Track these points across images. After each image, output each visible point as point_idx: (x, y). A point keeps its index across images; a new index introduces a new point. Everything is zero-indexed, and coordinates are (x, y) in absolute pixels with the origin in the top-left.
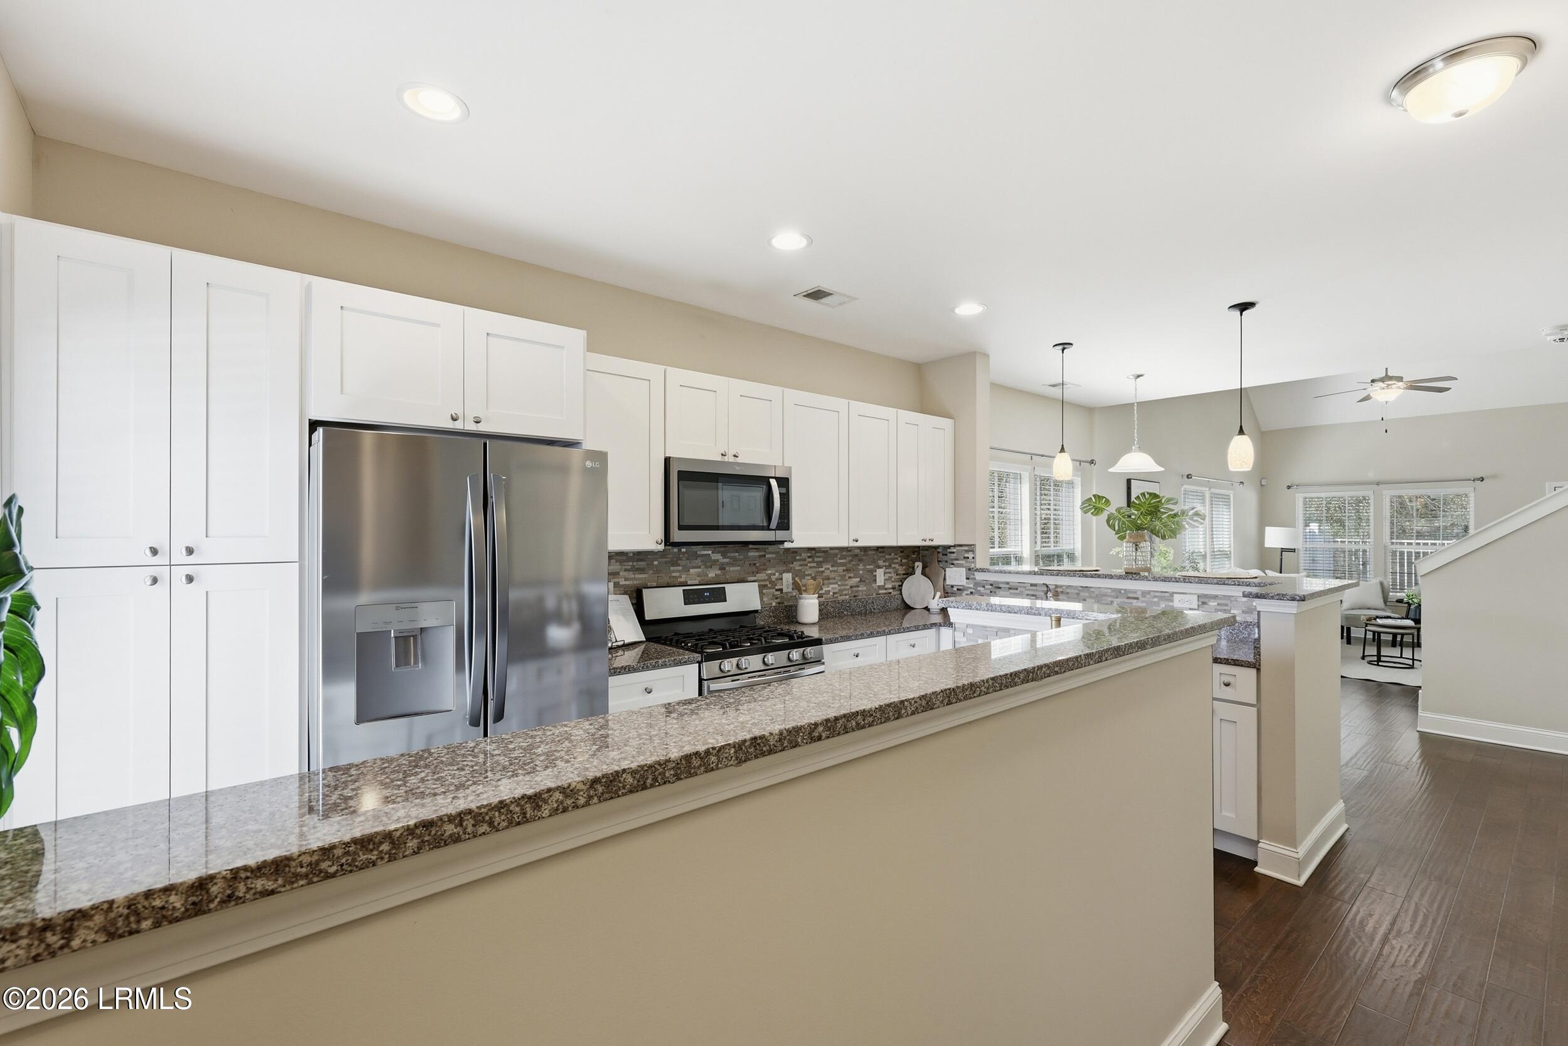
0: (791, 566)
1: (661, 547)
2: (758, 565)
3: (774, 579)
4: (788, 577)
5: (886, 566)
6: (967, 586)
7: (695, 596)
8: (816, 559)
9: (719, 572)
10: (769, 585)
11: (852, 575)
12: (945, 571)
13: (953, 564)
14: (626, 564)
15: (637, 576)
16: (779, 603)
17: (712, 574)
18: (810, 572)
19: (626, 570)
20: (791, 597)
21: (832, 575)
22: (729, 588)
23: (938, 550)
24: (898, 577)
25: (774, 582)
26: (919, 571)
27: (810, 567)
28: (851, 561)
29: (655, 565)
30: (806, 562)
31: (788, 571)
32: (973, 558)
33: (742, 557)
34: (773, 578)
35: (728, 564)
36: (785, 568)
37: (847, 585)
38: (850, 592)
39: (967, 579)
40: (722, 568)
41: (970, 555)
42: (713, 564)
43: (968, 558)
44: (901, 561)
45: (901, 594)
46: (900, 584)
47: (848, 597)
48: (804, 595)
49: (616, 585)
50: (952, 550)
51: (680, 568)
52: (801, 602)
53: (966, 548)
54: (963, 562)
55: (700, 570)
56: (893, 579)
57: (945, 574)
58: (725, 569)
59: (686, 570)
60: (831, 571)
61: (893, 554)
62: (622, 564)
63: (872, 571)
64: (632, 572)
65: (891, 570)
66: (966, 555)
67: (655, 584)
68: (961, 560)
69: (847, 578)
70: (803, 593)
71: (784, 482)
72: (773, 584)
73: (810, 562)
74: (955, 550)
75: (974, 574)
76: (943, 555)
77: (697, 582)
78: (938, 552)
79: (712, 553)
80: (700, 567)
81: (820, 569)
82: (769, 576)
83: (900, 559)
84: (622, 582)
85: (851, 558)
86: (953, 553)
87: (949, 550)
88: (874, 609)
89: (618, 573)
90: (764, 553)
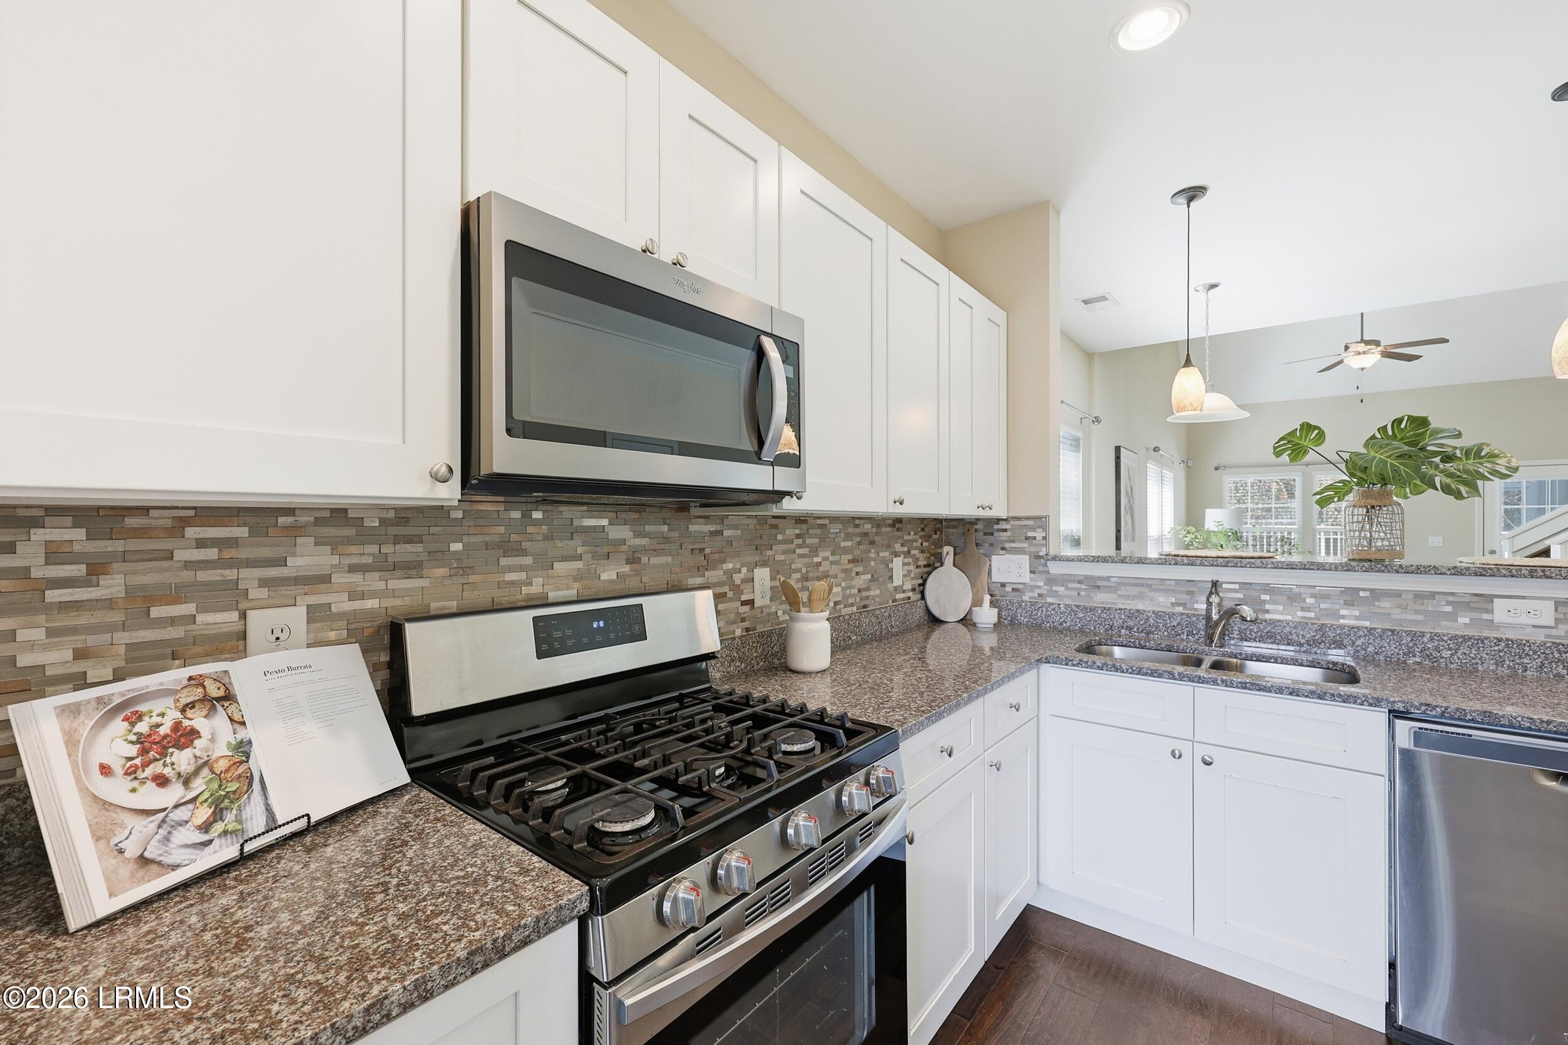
0: (769, 553)
1: (450, 492)
2: (708, 551)
3: (738, 581)
4: (762, 575)
5: (904, 553)
6: (1034, 583)
7: (569, 632)
8: (808, 541)
9: (626, 569)
10: (730, 594)
11: (860, 569)
12: (990, 561)
13: (1003, 549)
14: (353, 549)
15: (395, 584)
16: (747, 630)
17: (608, 574)
18: (799, 566)
19: (353, 569)
20: (769, 614)
21: (834, 570)
22: (651, 606)
23: (977, 527)
24: (918, 570)
25: (738, 586)
26: (949, 560)
27: (801, 556)
28: (860, 543)
29: (456, 553)
30: (792, 546)
31: (764, 564)
32: (1044, 538)
33: (675, 534)
34: (737, 579)
35: (646, 550)
36: (757, 559)
37: (853, 587)
38: (858, 600)
39: (1032, 572)
40: (633, 560)
41: (1039, 534)
42: (606, 551)
43: (1035, 538)
44: (922, 544)
45: (923, 598)
46: (920, 581)
47: (855, 609)
48: (804, 613)
49: (315, 614)
50: (1003, 525)
51: (528, 560)
52: (800, 626)
53: (1031, 523)
54: (1025, 545)
55: (578, 565)
56: (912, 575)
57: (990, 565)
58: (638, 561)
59: (545, 564)
60: (832, 563)
61: (912, 533)
62: (341, 549)
63: (887, 563)
64: (376, 575)
65: (910, 560)
66: (1030, 534)
67: (453, 605)
68: (1020, 541)
69: (854, 574)
70: (802, 609)
71: (791, 352)
72: (737, 589)
73: (799, 546)
74: (1008, 527)
75: (1046, 565)
76: (985, 534)
77: (572, 593)
78: (976, 530)
79: (610, 524)
80: (579, 558)
81: (816, 560)
82: (729, 574)
83: (920, 541)
84: (342, 604)
85: (858, 539)
86: (1005, 530)
87: (996, 527)
88: (892, 627)
89: (326, 579)
90: (719, 528)
